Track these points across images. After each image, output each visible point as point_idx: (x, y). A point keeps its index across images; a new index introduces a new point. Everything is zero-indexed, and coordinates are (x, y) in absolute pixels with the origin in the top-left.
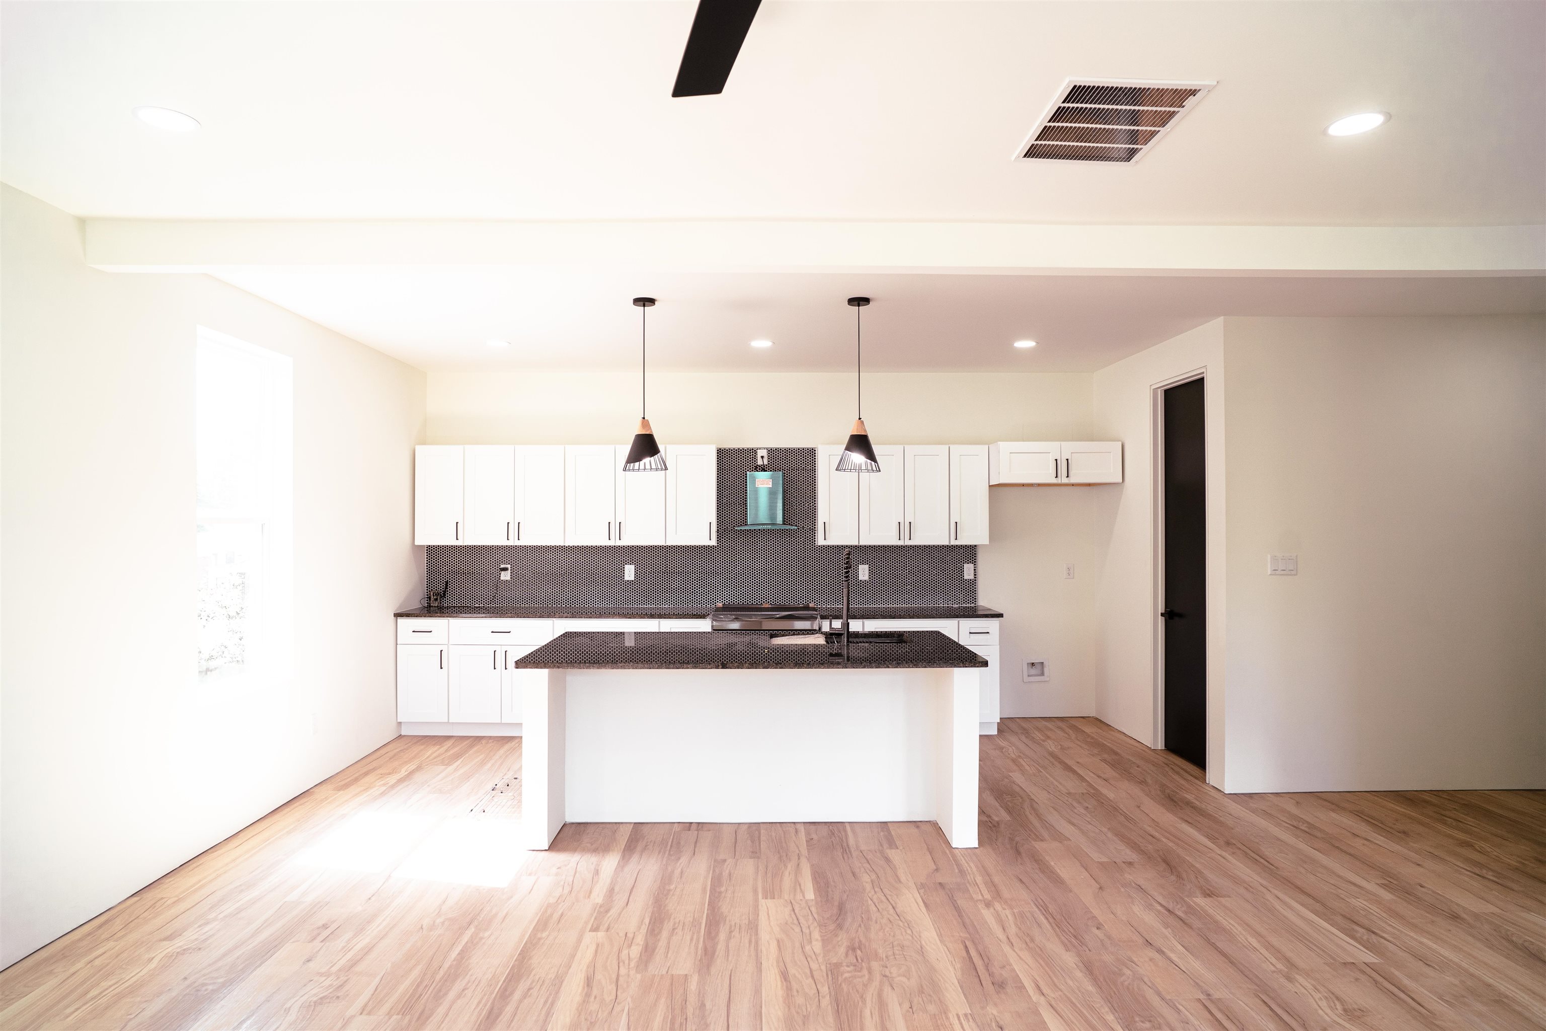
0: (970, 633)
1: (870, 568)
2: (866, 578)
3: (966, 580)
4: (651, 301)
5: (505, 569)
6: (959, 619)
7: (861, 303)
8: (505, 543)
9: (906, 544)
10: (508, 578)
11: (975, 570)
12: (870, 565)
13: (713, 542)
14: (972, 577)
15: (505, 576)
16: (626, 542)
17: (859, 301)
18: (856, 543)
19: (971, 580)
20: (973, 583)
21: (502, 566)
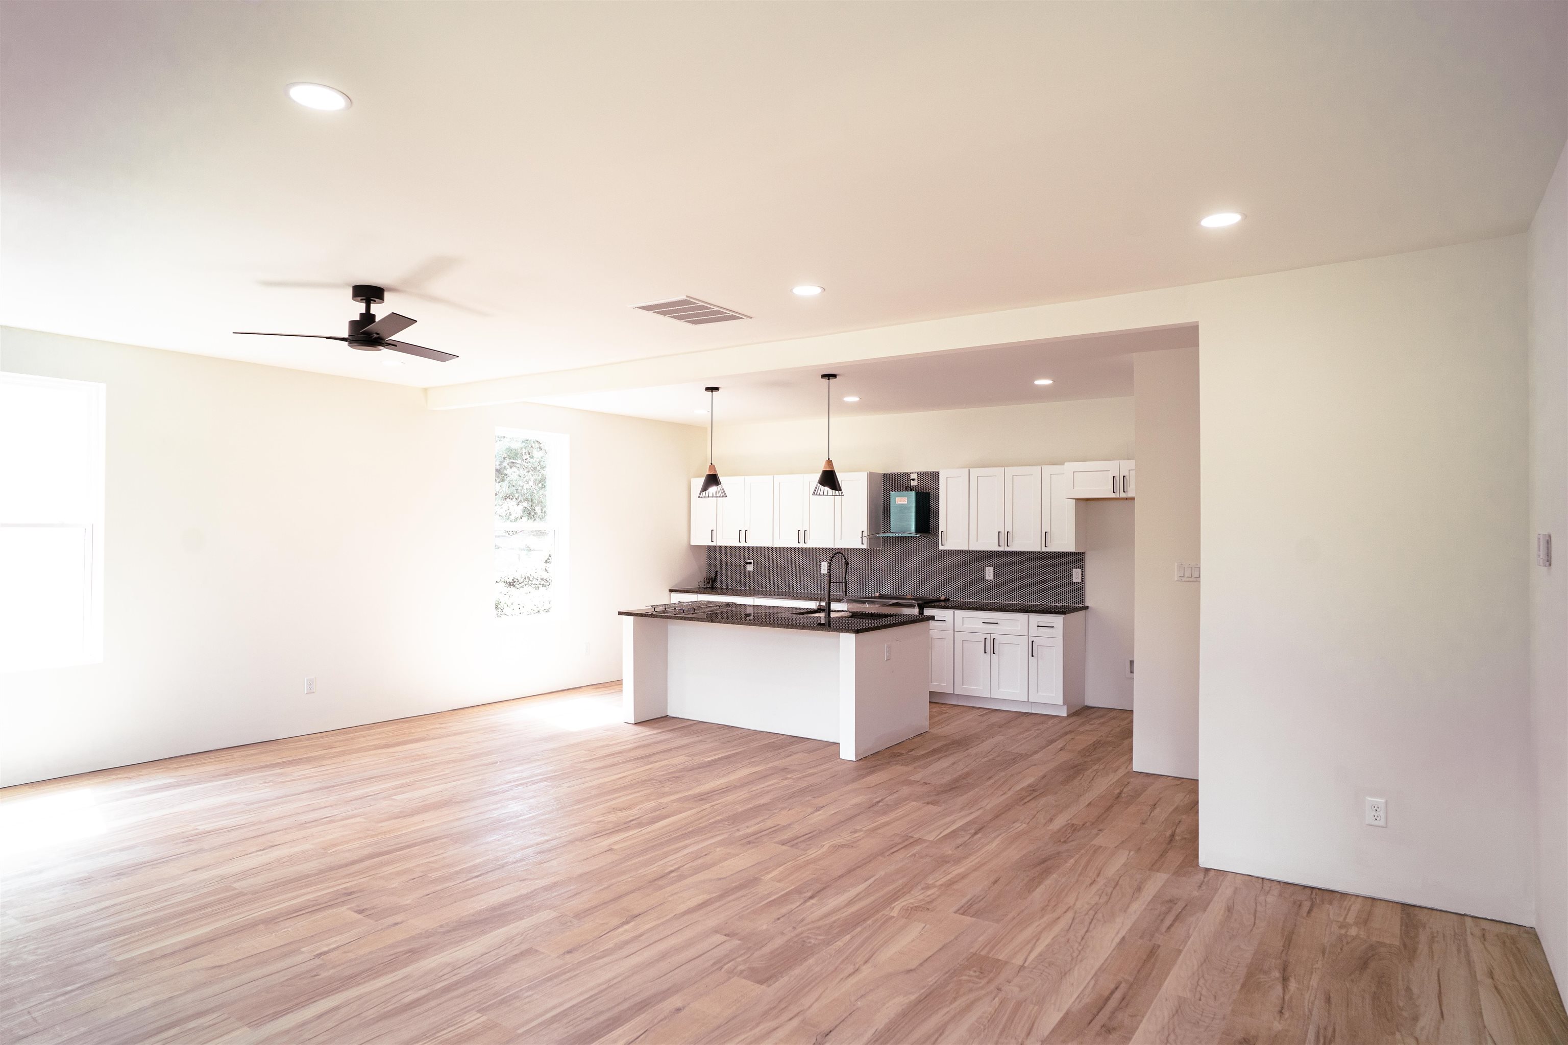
0: (1038, 626)
1: (994, 569)
2: (991, 578)
3: (1075, 583)
4: (717, 389)
5: (750, 563)
6: (1029, 614)
7: (830, 378)
8: (738, 544)
9: (1005, 550)
10: (752, 570)
11: (1082, 574)
12: (994, 567)
13: (865, 547)
14: (1079, 580)
15: (750, 568)
16: (810, 545)
17: (829, 376)
18: (967, 549)
19: (1079, 583)
20: (1081, 585)
21: (748, 561)
